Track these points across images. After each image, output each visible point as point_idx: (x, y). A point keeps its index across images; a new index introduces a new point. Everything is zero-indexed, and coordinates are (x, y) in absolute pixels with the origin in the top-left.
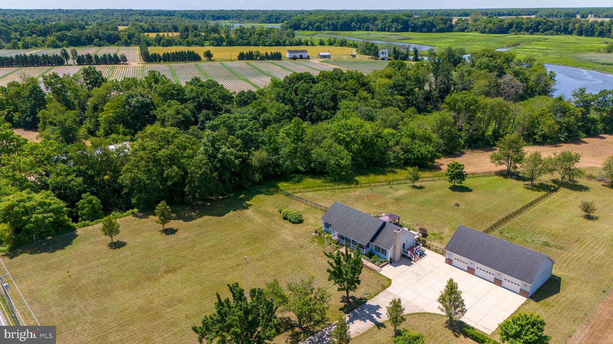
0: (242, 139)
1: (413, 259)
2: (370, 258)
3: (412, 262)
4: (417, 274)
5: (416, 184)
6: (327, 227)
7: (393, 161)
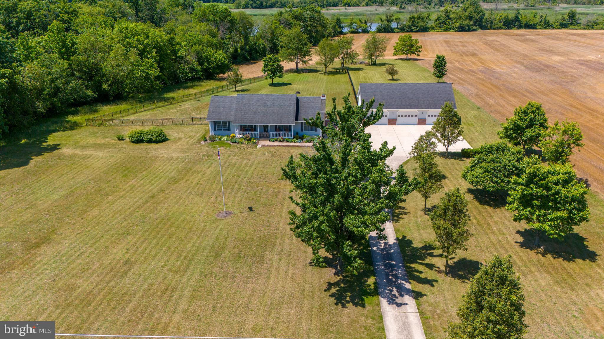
5: (237, 89)
6: (218, 130)
7: (190, 75)
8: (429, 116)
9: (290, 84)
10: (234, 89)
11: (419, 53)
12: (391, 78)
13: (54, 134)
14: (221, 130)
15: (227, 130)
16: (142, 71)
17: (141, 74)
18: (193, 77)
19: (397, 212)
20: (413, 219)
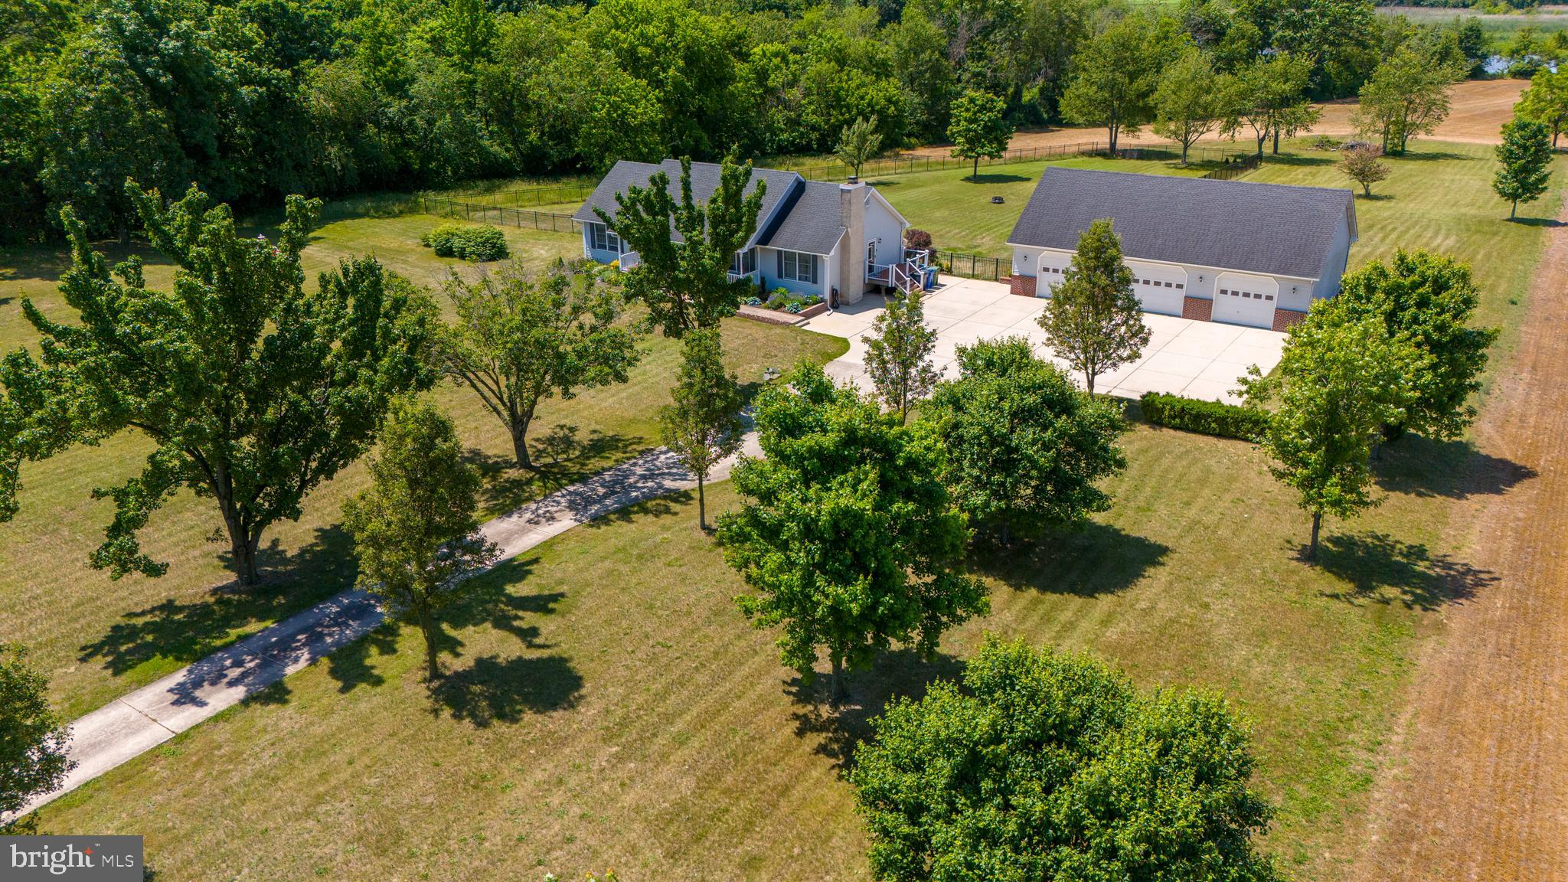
0: (264, 24)
2: (764, 300)
6: (600, 246)
7: (786, 136)
8: (1224, 292)
9: (1028, 179)
12: (1362, 190)
14: (604, 247)
16: (615, 107)
17: (608, 113)
18: (792, 143)
19: (650, 504)
20: (651, 529)
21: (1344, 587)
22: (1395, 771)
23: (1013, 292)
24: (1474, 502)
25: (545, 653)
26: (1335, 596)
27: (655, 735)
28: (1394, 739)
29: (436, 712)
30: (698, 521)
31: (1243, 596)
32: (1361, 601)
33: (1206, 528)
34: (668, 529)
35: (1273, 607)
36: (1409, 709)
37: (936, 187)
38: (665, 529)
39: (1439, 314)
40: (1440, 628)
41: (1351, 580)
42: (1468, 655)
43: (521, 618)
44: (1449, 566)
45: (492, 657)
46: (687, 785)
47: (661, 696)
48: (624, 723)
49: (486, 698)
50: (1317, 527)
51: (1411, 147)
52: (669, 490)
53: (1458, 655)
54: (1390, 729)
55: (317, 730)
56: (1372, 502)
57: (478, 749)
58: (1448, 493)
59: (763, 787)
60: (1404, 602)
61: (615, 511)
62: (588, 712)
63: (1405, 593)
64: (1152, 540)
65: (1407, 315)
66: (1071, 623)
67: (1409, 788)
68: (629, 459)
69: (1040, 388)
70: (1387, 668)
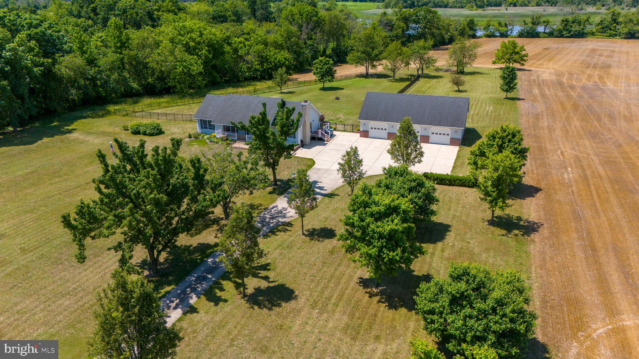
0: (38, 41)
1: (326, 139)
3: (326, 142)
4: (338, 150)
5: (282, 91)
6: (205, 128)
7: (248, 74)
8: (433, 133)
9: (343, 89)
10: (280, 91)
11: (524, 62)
12: (457, 89)
13: (83, 120)
14: (207, 128)
15: (212, 129)
16: (185, 67)
17: (183, 70)
18: (250, 77)
19: (280, 228)
20: (286, 237)
21: (504, 232)
22: (536, 284)
23: (361, 136)
24: (528, 200)
25: (276, 284)
26: (503, 235)
27: (327, 305)
28: (533, 275)
29: (252, 307)
30: (301, 232)
31: (477, 238)
32: (510, 236)
33: (458, 217)
34: (291, 236)
35: (487, 240)
36: (534, 266)
37: (312, 93)
38: (290, 236)
39: (515, 144)
40: (533, 241)
41: (505, 230)
42: (543, 248)
43: (261, 273)
44: (529, 222)
45: (258, 287)
46: (345, 318)
47: (322, 292)
48: (315, 302)
49: (266, 301)
50: (493, 214)
51: (466, 70)
52: (282, 222)
53: (541, 249)
54: (531, 273)
55: (217, 319)
56: (510, 206)
57: (274, 317)
58: (520, 198)
59: (368, 316)
60: (521, 234)
61: (270, 232)
62: (302, 300)
63: (520, 232)
64: (444, 223)
65: (506, 145)
66: (433, 253)
67: (541, 289)
68: (261, 212)
69: (416, 180)
70: (524, 255)
